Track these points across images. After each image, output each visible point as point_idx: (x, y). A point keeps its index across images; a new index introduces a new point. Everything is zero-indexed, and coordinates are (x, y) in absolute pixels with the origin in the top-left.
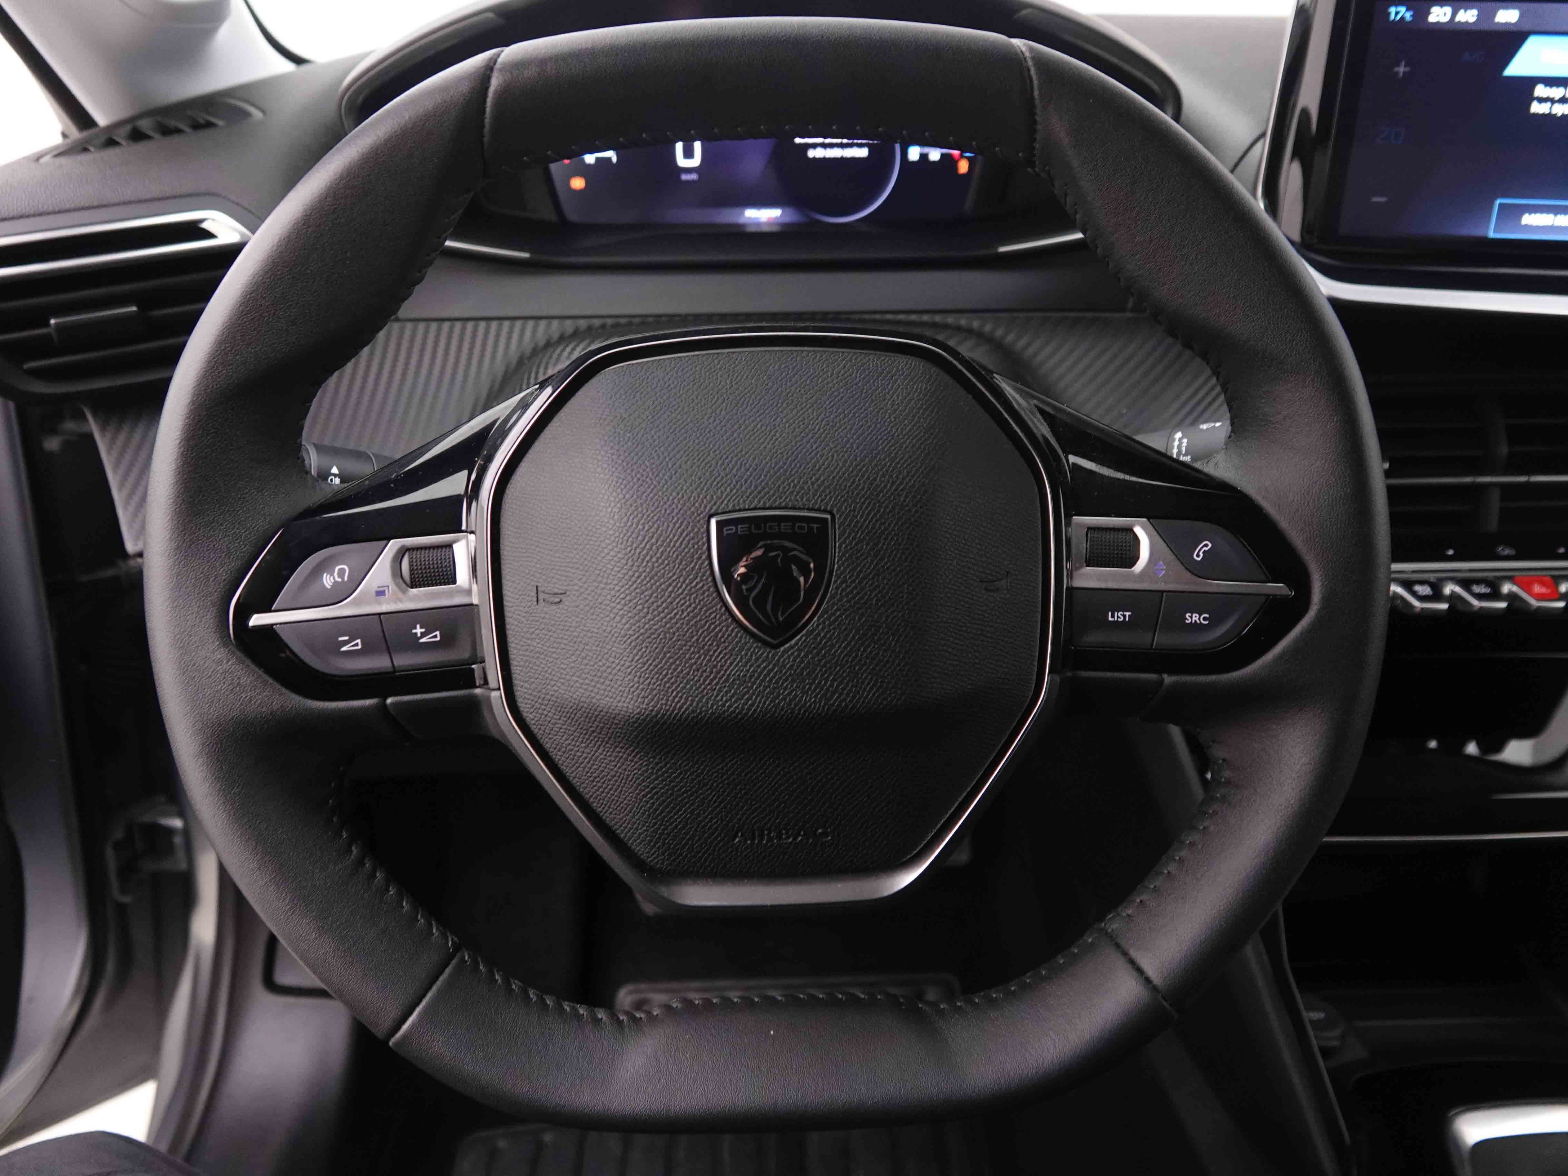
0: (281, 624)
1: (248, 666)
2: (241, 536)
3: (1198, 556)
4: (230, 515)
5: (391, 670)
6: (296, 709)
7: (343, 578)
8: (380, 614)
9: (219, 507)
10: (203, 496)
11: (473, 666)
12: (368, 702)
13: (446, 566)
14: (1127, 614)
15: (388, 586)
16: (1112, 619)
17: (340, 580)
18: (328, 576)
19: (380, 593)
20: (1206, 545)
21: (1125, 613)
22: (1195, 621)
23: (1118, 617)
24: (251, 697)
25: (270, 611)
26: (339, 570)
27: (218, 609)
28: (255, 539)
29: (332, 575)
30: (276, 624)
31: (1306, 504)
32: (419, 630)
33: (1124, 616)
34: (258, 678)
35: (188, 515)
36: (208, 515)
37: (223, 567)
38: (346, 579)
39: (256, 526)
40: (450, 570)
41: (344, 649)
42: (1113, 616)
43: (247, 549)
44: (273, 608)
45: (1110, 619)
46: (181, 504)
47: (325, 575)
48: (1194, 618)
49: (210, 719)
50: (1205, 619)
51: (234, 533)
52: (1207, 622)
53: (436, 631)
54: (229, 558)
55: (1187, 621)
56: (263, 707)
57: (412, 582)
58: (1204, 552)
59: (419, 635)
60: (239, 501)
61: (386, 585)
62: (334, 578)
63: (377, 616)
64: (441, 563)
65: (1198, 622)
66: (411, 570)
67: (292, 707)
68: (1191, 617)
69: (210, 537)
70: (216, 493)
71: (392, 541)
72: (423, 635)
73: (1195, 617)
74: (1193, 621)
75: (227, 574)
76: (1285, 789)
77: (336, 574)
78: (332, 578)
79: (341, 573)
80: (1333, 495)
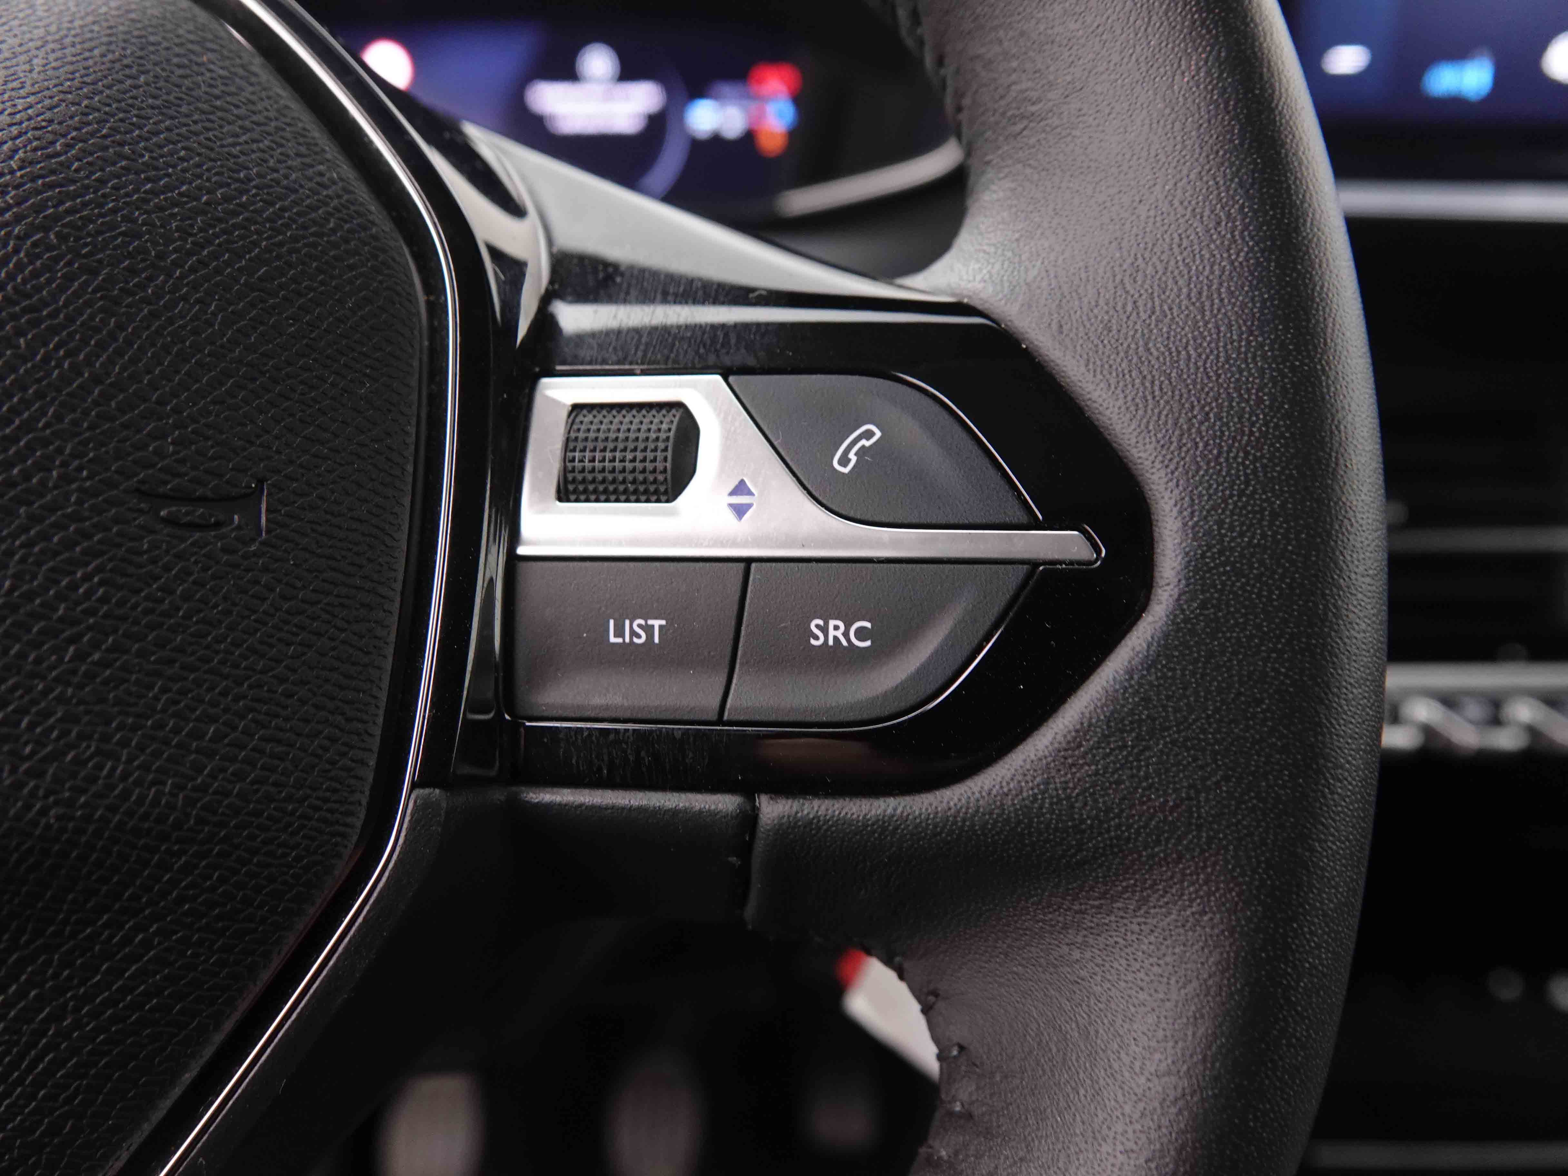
3: (844, 461)
14: (657, 623)
16: (620, 640)
20: (869, 434)
21: (650, 622)
22: (836, 638)
23: (633, 633)
31: (1129, 308)
33: (649, 630)
42: (619, 633)
45: (613, 639)
48: (832, 633)
50: (861, 634)
52: (868, 643)
55: (813, 642)
58: (860, 454)
65: (844, 643)
68: (824, 630)
73: (836, 630)
74: (831, 642)
76: (1106, 1148)
80: (1199, 273)
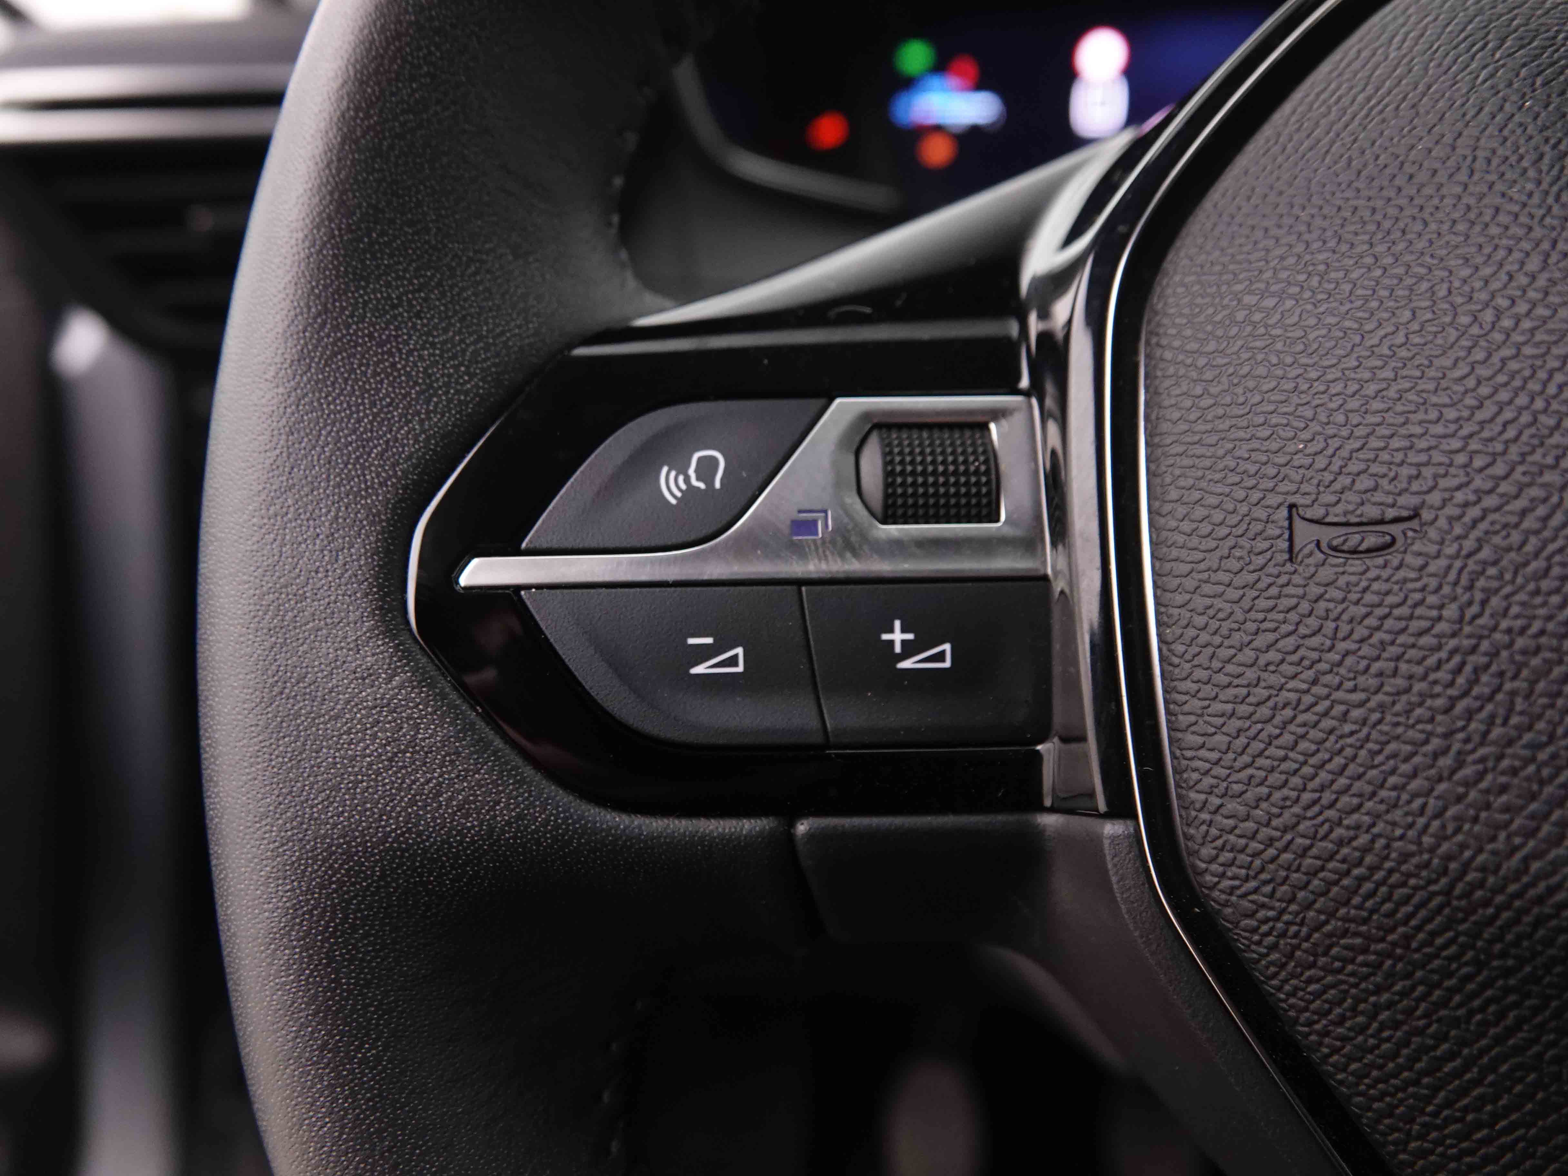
0: (539, 587)
1: (443, 696)
2: (464, 351)
4: (443, 294)
5: (818, 739)
6: (557, 827)
7: (710, 482)
8: (798, 583)
9: (417, 269)
10: (382, 234)
11: (1039, 747)
12: (748, 826)
13: (977, 470)
15: (825, 512)
17: (702, 485)
18: (673, 474)
19: (803, 526)
24: (440, 784)
25: (516, 551)
26: (700, 459)
27: (383, 532)
28: (495, 365)
29: (683, 470)
30: (528, 587)
32: (898, 636)
34: (463, 730)
35: (337, 277)
36: (388, 285)
37: (408, 422)
38: (718, 485)
39: (503, 333)
40: (988, 483)
41: (700, 669)
43: (477, 386)
44: (524, 545)
46: (324, 244)
47: (665, 469)
49: (325, 836)
51: (445, 342)
53: (943, 642)
54: (428, 402)
56: (467, 816)
57: (886, 506)
59: (898, 649)
60: (468, 266)
61: (819, 507)
62: (687, 480)
63: (795, 587)
64: (965, 462)
66: (889, 474)
67: (547, 822)
69: (388, 341)
70: (416, 233)
71: (838, 401)
72: (909, 649)
75: (416, 441)
77: (691, 472)
78: (681, 478)
79: (707, 469)
